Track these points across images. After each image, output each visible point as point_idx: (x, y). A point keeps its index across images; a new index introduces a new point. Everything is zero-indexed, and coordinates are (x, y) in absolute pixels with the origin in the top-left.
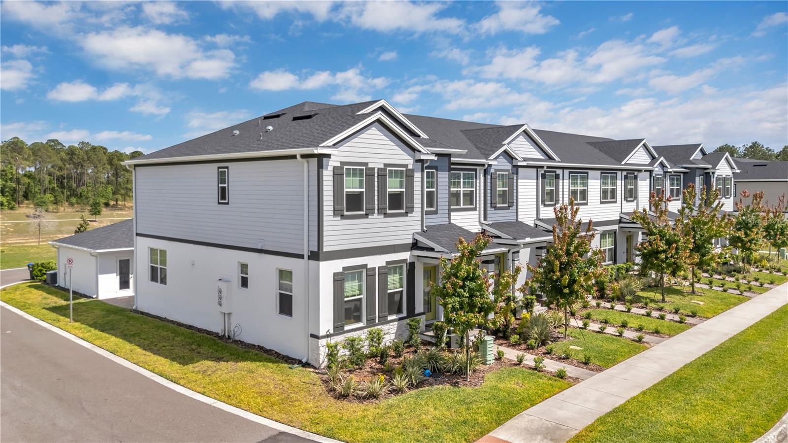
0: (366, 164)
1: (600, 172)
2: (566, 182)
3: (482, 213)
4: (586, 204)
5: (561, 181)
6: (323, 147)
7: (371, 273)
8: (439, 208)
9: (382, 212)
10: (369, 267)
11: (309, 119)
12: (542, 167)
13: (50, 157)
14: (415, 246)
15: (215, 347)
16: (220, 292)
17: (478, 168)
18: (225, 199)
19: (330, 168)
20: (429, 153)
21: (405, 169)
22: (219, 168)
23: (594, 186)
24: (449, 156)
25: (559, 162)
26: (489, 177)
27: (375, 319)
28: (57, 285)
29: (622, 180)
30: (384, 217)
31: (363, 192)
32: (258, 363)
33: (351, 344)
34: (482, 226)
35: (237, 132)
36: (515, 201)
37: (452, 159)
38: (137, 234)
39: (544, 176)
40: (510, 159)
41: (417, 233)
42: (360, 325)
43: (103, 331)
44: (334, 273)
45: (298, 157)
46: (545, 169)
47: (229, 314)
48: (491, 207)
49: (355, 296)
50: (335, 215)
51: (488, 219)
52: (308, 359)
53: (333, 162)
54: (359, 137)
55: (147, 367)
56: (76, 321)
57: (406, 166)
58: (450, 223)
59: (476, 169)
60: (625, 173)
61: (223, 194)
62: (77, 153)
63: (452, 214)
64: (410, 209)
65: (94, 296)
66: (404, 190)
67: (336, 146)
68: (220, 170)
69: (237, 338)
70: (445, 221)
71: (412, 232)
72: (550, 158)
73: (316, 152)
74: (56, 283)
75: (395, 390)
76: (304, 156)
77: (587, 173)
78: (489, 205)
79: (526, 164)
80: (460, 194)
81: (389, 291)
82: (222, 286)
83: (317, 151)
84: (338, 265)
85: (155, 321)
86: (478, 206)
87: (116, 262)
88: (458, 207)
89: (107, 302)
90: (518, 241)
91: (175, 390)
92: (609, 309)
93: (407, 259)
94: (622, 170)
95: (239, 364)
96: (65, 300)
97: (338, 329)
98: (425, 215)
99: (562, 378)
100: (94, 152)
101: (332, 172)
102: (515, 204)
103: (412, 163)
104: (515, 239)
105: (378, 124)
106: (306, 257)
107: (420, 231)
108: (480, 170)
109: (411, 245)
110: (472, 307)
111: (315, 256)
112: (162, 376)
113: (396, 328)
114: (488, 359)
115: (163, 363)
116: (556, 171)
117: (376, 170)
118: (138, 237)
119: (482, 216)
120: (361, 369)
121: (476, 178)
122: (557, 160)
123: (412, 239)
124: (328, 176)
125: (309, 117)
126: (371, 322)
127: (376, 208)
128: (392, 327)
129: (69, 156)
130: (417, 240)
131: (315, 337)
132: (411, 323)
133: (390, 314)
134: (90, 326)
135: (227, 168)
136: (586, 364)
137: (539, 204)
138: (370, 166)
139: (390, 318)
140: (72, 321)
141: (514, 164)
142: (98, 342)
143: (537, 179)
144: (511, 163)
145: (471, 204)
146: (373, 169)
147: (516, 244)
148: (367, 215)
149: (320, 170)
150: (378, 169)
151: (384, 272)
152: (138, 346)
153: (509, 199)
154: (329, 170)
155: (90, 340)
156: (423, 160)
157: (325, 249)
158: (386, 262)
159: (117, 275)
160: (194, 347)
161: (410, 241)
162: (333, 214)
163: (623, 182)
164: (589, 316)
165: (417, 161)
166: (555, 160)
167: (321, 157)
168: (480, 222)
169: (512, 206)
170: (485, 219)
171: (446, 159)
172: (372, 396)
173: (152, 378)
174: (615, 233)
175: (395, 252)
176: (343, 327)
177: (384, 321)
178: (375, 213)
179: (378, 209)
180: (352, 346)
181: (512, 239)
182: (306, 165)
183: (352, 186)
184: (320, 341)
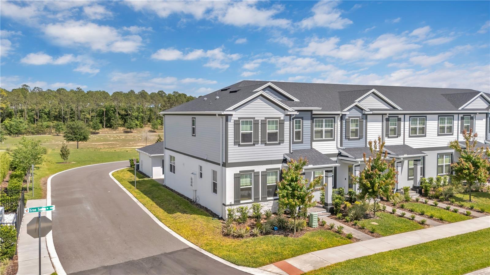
0: (254, 118)
1: (438, 115)
2: (407, 123)
3: (339, 142)
4: (425, 136)
5: (402, 123)
6: (227, 111)
7: (256, 175)
8: (304, 140)
9: (263, 142)
10: (255, 171)
11: (235, 93)
12: (386, 114)
13: (159, 100)
14: (285, 161)
15: (186, 206)
16: (192, 179)
17: (336, 116)
18: (194, 134)
19: (232, 121)
20: (294, 110)
21: (278, 120)
22: (192, 118)
23: (432, 125)
24: (311, 111)
25: (401, 110)
26: (344, 121)
27: (259, 198)
28: (139, 170)
29: (458, 120)
30: (265, 145)
31: (252, 132)
32: (199, 216)
33: (241, 210)
34: (339, 150)
35: (206, 99)
36: (364, 135)
37: (313, 112)
38: (165, 148)
39: (387, 120)
40: (361, 110)
41: (286, 154)
42: (250, 201)
43: (145, 194)
44: (234, 174)
45: (217, 115)
46: (388, 115)
47: (196, 190)
48: (346, 139)
49: (247, 186)
50: (235, 145)
51: (343, 146)
52: (222, 216)
53: (235, 117)
54: (250, 104)
55: (153, 213)
56: (137, 189)
57: (279, 118)
58: (312, 148)
59: (335, 117)
60: (462, 115)
61: (194, 130)
62: (172, 98)
63: (313, 143)
64: (282, 141)
65: (151, 177)
66: (278, 131)
67: (235, 110)
68: (193, 119)
69: (198, 203)
70: (309, 147)
71: (283, 153)
72: (394, 108)
73: (223, 113)
74: (139, 169)
75: (253, 235)
76: (219, 115)
77: (426, 117)
78: (344, 138)
79: (372, 113)
80: (323, 132)
81: (268, 185)
82: (193, 176)
83: (225, 113)
84: (237, 170)
85: (169, 191)
86: (336, 138)
87: (161, 160)
88: (322, 139)
89: (155, 180)
90: (357, 159)
91: (159, 225)
92: (424, 203)
93: (280, 168)
94: (458, 114)
95: (192, 215)
96: (139, 178)
97: (237, 202)
98: (292, 144)
99: (350, 238)
100: (180, 97)
101: (233, 123)
102: (364, 137)
103: (283, 116)
104: (355, 158)
105: (262, 97)
106: (221, 165)
107: (288, 153)
108: (337, 117)
109: (282, 161)
110: (293, 196)
111: (225, 165)
112: (157, 218)
113: (272, 204)
114: (313, 225)
115: (161, 212)
116: (398, 116)
117: (260, 121)
118: (166, 150)
119: (339, 144)
120: (244, 223)
121: (335, 122)
122: (399, 109)
123: (283, 157)
124: (231, 125)
125: (236, 92)
126: (256, 200)
127: (260, 140)
128: (270, 203)
129: (168, 99)
130: (286, 158)
131: (224, 205)
132: (279, 202)
133: (269, 196)
134: (142, 192)
135: (195, 118)
136: (372, 233)
137: (384, 136)
138: (256, 119)
139: (268, 199)
140: (136, 189)
141: (363, 113)
142: (140, 200)
143: (383, 122)
144: (362, 113)
145: (332, 137)
146: (258, 120)
147: (356, 161)
148: (254, 145)
149: (227, 122)
150: (261, 120)
151: (265, 174)
152: (155, 203)
153: (360, 134)
154: (231, 122)
155: (138, 198)
156: (291, 115)
157: (229, 162)
158: (266, 169)
159: (161, 168)
160: (178, 205)
161: (282, 158)
162: (234, 144)
163: (460, 121)
164: (402, 206)
165: (287, 115)
166: (398, 109)
167: (227, 116)
168: (337, 147)
169: (362, 138)
170: (341, 145)
171: (310, 113)
172: (240, 236)
173: (153, 218)
174: (452, 154)
175: (272, 164)
176: (239, 201)
177: (264, 200)
178: (259, 143)
179: (261, 141)
180: (242, 211)
181: (354, 158)
182: (221, 119)
183: (245, 129)
184: (226, 207)
